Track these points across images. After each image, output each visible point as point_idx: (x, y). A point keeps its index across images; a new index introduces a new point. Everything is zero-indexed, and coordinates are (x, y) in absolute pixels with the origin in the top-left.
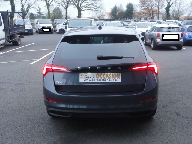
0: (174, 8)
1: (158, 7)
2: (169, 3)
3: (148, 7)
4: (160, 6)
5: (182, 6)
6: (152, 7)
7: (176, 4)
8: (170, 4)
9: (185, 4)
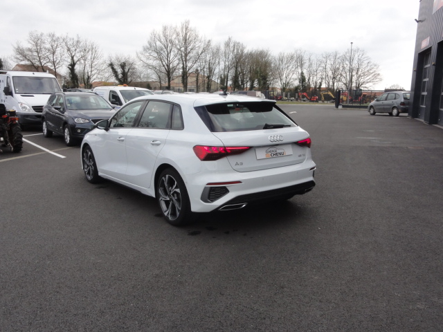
0: (82, 66)
1: (54, 63)
2: (72, 58)
3: (33, 61)
4: (58, 61)
5: (96, 63)
6: (41, 63)
7: (85, 60)
8: (75, 59)
9: (101, 61)
